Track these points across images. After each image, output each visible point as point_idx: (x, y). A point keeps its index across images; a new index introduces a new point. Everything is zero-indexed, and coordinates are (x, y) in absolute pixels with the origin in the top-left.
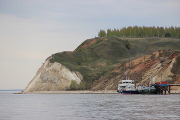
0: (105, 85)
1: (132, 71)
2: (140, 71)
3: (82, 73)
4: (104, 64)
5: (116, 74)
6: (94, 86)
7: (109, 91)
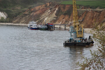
0: (20, 20)
1: (35, 14)
2: (39, 14)
3: (7, 13)
4: (19, 8)
5: (26, 15)
6: (14, 21)
7: (22, 24)
